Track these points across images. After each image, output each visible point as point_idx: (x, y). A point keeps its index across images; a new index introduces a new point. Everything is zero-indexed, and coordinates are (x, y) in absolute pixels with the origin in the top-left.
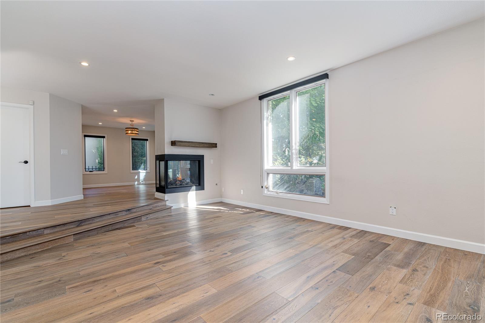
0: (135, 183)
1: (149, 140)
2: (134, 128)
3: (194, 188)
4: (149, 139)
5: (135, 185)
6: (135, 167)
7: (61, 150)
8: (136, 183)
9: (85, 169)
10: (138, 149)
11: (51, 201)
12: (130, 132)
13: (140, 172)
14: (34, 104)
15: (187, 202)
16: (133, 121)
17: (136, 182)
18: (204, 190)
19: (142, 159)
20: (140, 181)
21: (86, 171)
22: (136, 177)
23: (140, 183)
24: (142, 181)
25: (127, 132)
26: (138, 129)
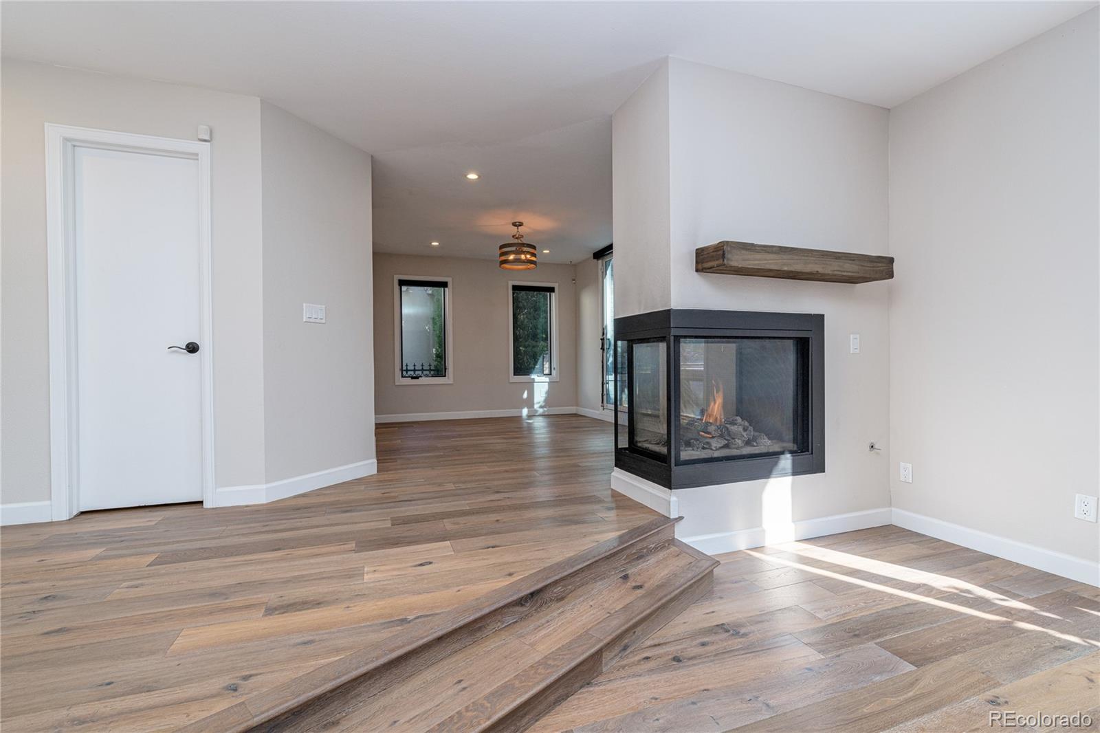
0: (521, 412)
1: (556, 290)
2: (523, 245)
3: (786, 461)
4: (556, 285)
5: (521, 417)
6: (523, 366)
7: (304, 305)
8: (525, 412)
9: (402, 370)
10: (526, 320)
11: (264, 486)
12: (511, 257)
13: (534, 379)
14: (211, 139)
15: (761, 525)
16: (521, 224)
17: (524, 408)
18: (824, 472)
19: (534, 347)
20: (536, 406)
21: (402, 377)
22: (525, 395)
23: (536, 411)
24: (541, 407)
25: (503, 258)
26: (534, 248)
